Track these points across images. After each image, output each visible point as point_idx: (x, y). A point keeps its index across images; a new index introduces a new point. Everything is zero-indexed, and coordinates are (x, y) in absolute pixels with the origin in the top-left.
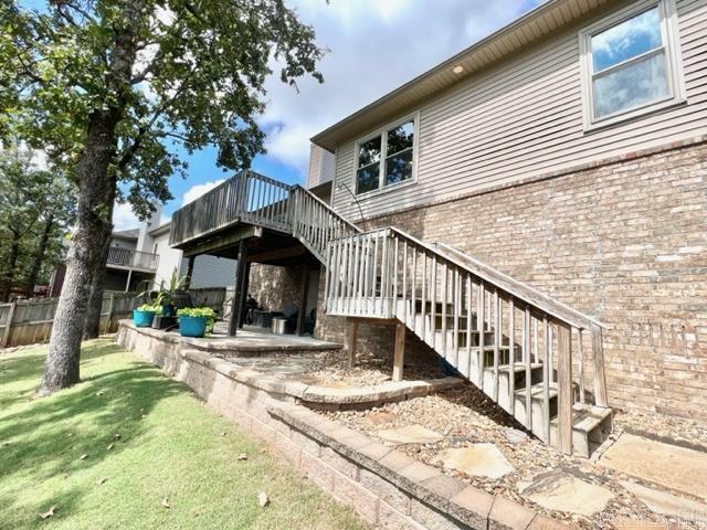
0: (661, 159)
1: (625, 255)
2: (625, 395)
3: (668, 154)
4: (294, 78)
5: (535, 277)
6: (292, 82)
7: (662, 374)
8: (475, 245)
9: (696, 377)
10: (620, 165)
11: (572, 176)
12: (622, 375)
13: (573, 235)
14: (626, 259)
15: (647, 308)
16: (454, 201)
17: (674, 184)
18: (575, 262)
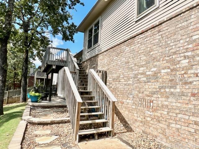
0: (149, 33)
1: (140, 72)
2: (136, 126)
3: (151, 30)
4: (74, 7)
5: (121, 80)
6: (73, 8)
7: (145, 118)
8: (109, 68)
9: (152, 120)
10: (140, 35)
11: (130, 40)
12: (136, 118)
13: (129, 64)
14: (140, 73)
15: (143, 93)
16: (105, 51)
17: (152, 42)
18: (129, 74)
